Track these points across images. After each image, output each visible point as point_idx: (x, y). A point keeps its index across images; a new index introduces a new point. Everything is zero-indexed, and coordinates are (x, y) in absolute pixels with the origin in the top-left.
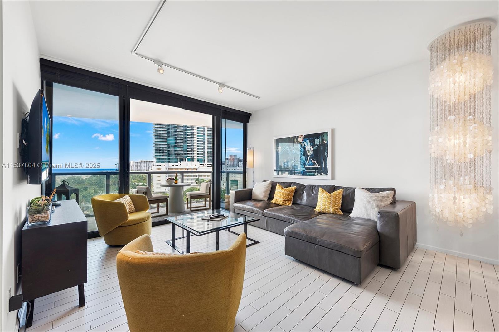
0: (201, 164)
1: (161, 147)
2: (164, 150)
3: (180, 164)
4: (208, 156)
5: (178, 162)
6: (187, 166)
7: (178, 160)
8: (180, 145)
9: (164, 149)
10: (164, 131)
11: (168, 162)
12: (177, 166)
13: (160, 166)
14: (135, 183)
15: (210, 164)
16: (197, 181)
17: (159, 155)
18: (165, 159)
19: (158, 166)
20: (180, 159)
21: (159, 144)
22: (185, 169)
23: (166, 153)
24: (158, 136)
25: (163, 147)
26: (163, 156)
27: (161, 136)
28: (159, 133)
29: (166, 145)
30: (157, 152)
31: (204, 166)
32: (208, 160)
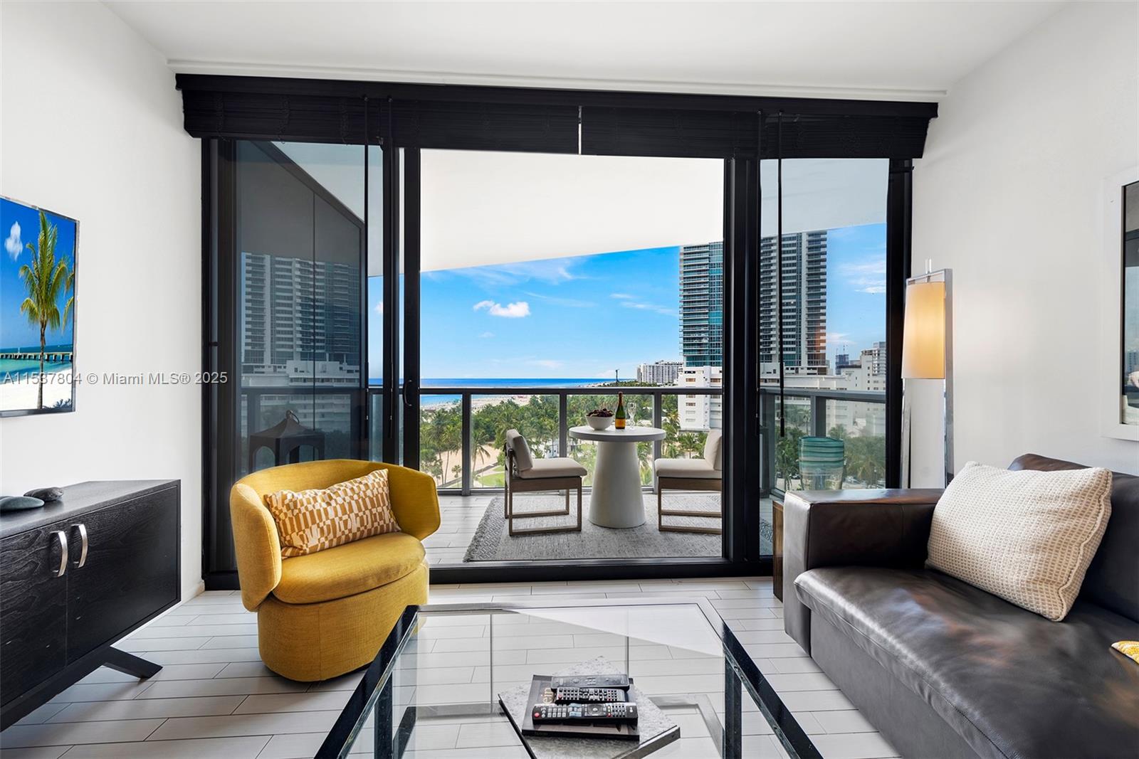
0: (790, 367)
1: (694, 332)
2: (702, 338)
4: (808, 348)
9: (703, 335)
10: (703, 295)
11: (711, 364)
13: (694, 372)
14: (646, 409)
15: (816, 369)
17: (693, 350)
18: (704, 358)
19: (689, 372)
21: (692, 326)
23: (706, 344)
24: (690, 308)
25: (700, 332)
26: (700, 350)
27: (695, 308)
28: (693, 302)
29: (706, 326)
30: (689, 342)
31: (797, 372)
32: (810, 356)
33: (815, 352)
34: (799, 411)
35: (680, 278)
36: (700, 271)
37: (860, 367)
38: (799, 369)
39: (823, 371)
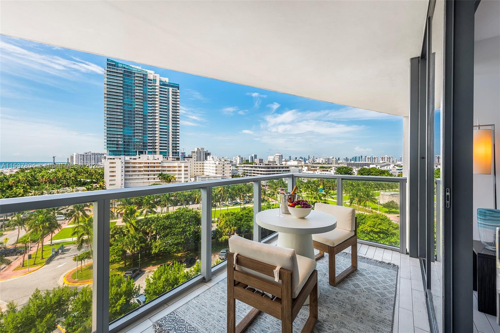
0: (164, 157)
1: (114, 138)
2: (119, 141)
3: (140, 158)
4: (172, 149)
5: (137, 154)
6: (148, 159)
7: (137, 153)
8: (139, 136)
9: (119, 139)
10: (119, 118)
11: (124, 155)
12: (135, 159)
13: (114, 159)
14: (80, 180)
15: (175, 158)
16: (160, 177)
17: (113, 147)
18: (120, 151)
19: (111, 159)
20: (139, 151)
21: (113, 134)
22: (146, 163)
23: (121, 144)
24: (111, 124)
25: (118, 138)
26: (118, 147)
27: (114, 125)
28: (113, 121)
29: (122, 135)
30: (110, 142)
31: (168, 159)
32: (173, 153)
33: (175, 151)
34: (169, 176)
35: (105, 107)
36: (118, 105)
37: (192, 157)
38: (169, 158)
39: (178, 159)
